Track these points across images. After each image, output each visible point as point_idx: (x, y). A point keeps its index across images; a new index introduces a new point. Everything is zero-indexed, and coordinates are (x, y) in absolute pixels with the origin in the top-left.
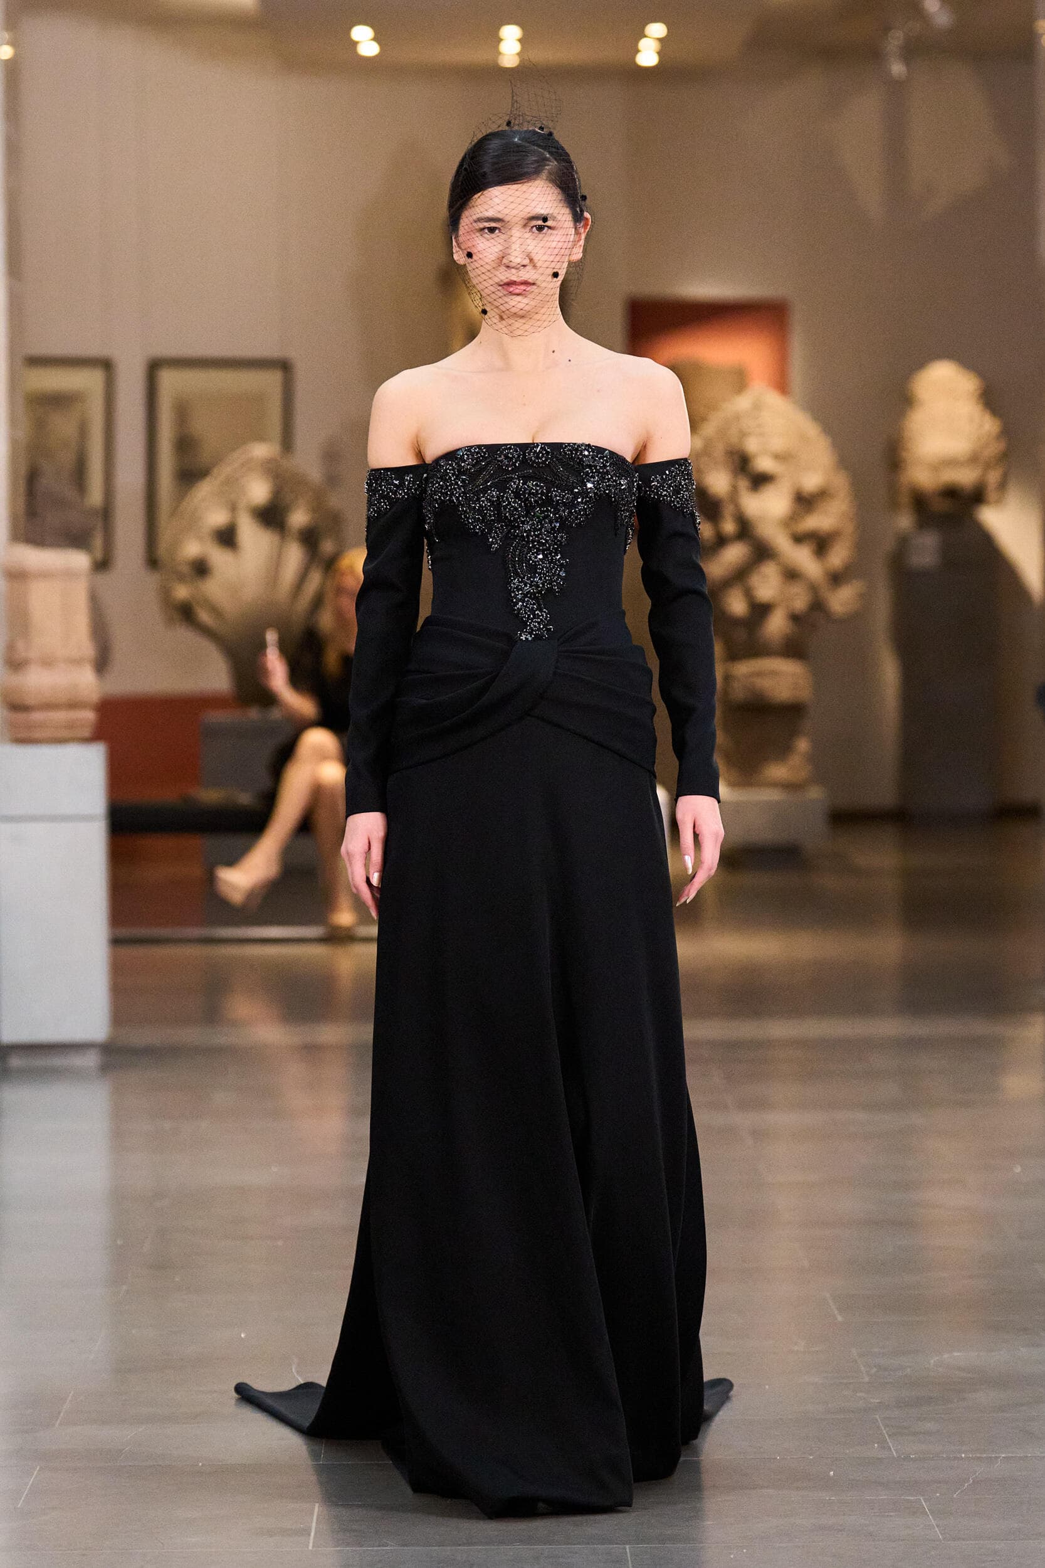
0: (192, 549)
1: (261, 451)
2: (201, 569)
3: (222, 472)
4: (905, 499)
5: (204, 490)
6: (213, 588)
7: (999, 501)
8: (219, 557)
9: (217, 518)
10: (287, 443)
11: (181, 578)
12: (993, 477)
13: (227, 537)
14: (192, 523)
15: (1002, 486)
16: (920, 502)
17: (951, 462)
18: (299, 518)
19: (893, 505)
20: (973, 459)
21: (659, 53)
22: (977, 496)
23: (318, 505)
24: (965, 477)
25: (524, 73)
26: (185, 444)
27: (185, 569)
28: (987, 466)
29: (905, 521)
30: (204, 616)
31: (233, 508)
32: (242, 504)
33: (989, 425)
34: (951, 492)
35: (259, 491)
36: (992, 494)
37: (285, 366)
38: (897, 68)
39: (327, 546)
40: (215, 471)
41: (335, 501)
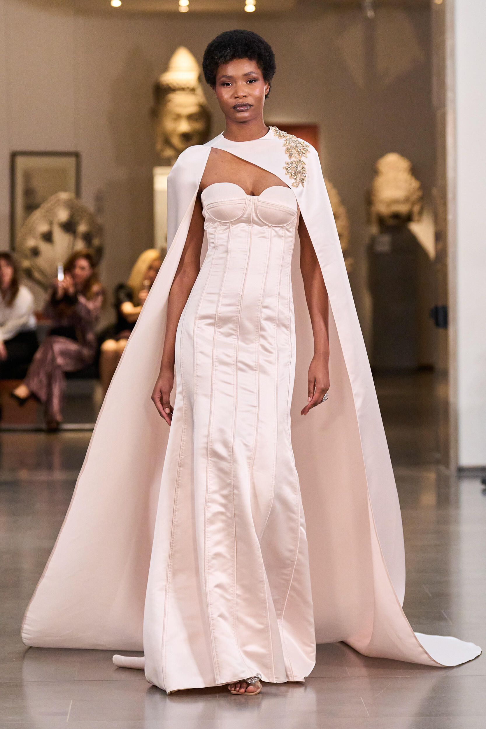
0: (31, 243)
1: (64, 196)
2: (35, 252)
3: (46, 206)
4: (374, 219)
5: (37, 214)
6: (42, 262)
7: (419, 221)
8: (44, 247)
9: (43, 228)
10: (78, 193)
11: (26, 257)
12: (416, 209)
13: (48, 237)
14: (31, 231)
15: (420, 213)
16: (381, 220)
17: (396, 202)
18: (82, 228)
19: (369, 222)
20: (407, 200)
21: (255, 6)
22: (409, 218)
23: (92, 222)
24: (403, 209)
25: (190, 15)
26: (29, 193)
27: (28, 253)
28: (414, 204)
29: (374, 230)
30: (37, 275)
31: (51, 223)
32: (56, 221)
33: (415, 184)
34: (396, 216)
35: (63, 215)
36: (416, 217)
37: (77, 155)
38: (370, 14)
39: (96, 242)
40: (42, 205)
41: (100, 220)
